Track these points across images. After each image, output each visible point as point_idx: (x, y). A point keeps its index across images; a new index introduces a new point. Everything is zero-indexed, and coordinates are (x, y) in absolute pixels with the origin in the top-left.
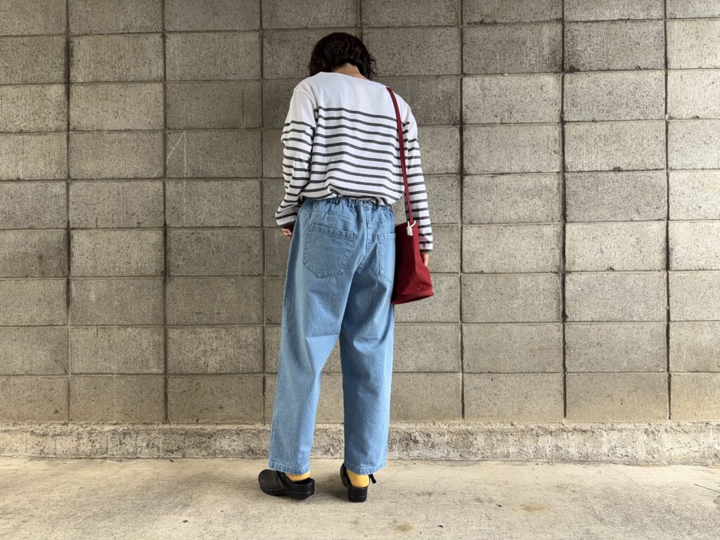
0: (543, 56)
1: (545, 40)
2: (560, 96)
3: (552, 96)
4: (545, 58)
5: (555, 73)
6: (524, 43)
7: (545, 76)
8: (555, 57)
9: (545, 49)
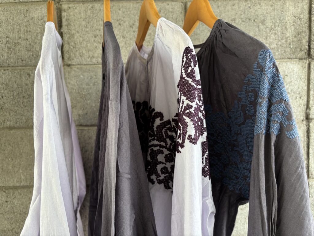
0: (287, 38)
1: (289, 19)
2: (306, 88)
3: (296, 87)
4: (289, 41)
5: (301, 59)
6: (263, 22)
7: (289, 63)
8: (300, 41)
9: (289, 30)
